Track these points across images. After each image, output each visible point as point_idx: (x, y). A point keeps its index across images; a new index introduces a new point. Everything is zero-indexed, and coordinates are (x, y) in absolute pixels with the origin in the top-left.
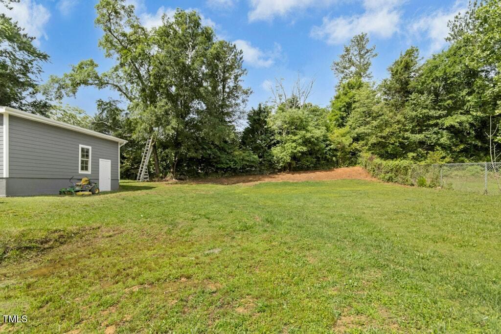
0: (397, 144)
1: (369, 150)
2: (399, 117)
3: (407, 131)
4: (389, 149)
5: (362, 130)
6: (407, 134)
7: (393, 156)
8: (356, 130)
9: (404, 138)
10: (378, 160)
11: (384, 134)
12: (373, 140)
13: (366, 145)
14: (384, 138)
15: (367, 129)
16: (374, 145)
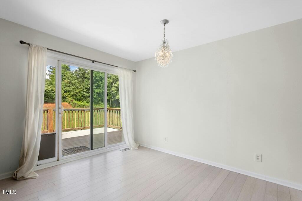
0: (81, 96)
1: (71, 96)
2: (82, 86)
3: (84, 92)
4: (78, 97)
5: (68, 89)
6: (84, 93)
7: (79, 100)
8: (66, 88)
9: (83, 94)
10: (75, 102)
11: (76, 92)
12: (72, 93)
13: (70, 94)
14: (76, 93)
15: (70, 89)
16: (73, 95)
